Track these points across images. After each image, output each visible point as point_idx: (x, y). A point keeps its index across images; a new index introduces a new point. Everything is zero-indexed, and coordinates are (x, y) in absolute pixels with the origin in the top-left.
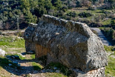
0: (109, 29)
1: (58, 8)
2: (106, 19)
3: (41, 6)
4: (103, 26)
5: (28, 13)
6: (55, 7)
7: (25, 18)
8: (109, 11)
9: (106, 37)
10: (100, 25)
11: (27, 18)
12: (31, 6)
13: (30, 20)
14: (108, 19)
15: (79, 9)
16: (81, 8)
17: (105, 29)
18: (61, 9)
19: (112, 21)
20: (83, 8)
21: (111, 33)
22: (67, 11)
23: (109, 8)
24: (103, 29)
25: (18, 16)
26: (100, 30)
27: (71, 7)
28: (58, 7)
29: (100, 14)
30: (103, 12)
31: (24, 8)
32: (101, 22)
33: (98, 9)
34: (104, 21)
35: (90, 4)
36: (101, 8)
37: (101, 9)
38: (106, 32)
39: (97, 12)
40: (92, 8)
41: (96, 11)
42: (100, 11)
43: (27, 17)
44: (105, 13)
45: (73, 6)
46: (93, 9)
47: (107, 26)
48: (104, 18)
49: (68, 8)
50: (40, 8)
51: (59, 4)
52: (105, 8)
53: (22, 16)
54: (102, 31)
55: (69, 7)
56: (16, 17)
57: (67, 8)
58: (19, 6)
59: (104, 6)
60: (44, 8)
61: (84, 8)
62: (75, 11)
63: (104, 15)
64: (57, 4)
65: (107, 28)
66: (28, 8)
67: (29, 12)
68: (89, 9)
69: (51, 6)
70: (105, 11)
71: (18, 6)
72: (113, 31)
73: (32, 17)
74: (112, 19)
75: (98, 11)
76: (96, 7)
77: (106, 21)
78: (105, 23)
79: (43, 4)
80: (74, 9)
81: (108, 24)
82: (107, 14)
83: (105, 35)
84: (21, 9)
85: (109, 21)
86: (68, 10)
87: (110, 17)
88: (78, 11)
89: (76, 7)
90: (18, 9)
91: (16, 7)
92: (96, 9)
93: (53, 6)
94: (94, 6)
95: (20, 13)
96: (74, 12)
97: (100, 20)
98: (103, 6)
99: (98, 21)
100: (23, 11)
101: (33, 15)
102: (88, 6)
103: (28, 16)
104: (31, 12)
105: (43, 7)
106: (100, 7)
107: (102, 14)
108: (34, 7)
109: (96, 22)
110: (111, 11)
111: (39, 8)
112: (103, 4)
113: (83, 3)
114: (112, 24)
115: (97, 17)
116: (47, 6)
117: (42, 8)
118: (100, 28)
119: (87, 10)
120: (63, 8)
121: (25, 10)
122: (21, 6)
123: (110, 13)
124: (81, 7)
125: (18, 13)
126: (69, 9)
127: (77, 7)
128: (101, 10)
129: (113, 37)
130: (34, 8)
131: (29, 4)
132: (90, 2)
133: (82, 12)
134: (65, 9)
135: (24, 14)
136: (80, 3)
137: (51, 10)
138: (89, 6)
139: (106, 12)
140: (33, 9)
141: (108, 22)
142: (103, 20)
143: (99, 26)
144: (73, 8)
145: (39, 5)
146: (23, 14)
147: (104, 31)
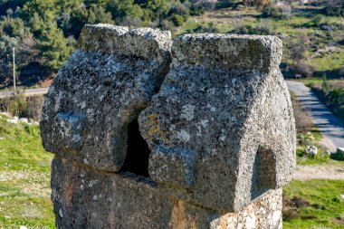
1: (155, 11)
2: (327, 49)
3: (95, 5)
4: (317, 75)
5: (48, 29)
6: (142, 7)
7: (37, 47)
8: (339, 22)
9: (335, 114)
10: (307, 70)
11: (46, 48)
12: (59, 7)
13: (57, 54)
14: (333, 48)
15: (226, 17)
16: (234, 13)
17: (325, 84)
18: (164, 16)
20: (244, 13)
22: (184, 24)
23: (335, 10)
24: (318, 83)
25: (14, 41)
26: (308, 89)
27: (200, 8)
28: (154, 7)
29: (305, 31)
30: (315, 26)
31: (36, 14)
32: (310, 61)
33: (297, 16)
34: (322, 55)
36: (307, 10)
37: (306, 14)
38: (334, 94)
39: (295, 26)
40: (273, 10)
41: (290, 22)
42: (305, 21)
43: (44, 43)
44: (321, 27)
45: (206, 6)
46: (279, 14)
47: (333, 74)
48: (321, 45)
49: (188, 11)
50: (93, 14)
52: (324, 12)
53: (30, 40)
54: (315, 91)
55: (192, 9)
56: (7, 43)
57: (184, 13)
58: (18, 8)
59: (319, 4)
60: (106, 12)
61: (244, 10)
62: (215, 21)
63: (318, 35)
66: (50, 14)
67: (53, 26)
68: (265, 16)
69: (130, 6)
70: (323, 19)
71: (14, 9)
73: (63, 45)
75: (298, 21)
76: (289, 8)
77: (329, 56)
78: (323, 65)
80: (210, 16)
81: (337, 67)
82: (332, 33)
83: (330, 108)
84: (25, 17)
85: (337, 55)
86: (190, 19)
88: (225, 21)
89: (218, 7)
90: (14, 16)
91: (10, 11)
92: (289, 14)
93: (137, 6)
94: (280, 4)
95: (22, 31)
96: (211, 24)
97: (306, 53)
98: (313, 4)
99: (301, 57)
100: (31, 25)
101: (66, 36)
102: (260, 4)
103: (48, 40)
104: (59, 27)
105: (102, 10)
106: (304, 7)
107: (311, 30)
108: (70, 10)
109: (290, 62)
111: (87, 14)
115: (295, 41)
116: (116, 7)
117: (99, 13)
118: (307, 82)
119: (258, 17)
120: (172, 11)
121: (38, 22)
122: (25, 7)
123: (341, 27)
124: (235, 7)
125: (15, 32)
126: (192, 15)
127: (221, 7)
128: (308, 17)
130: (71, 14)
133: (241, 25)
134: (177, 16)
135: (37, 34)
137: (128, 18)
138: (266, 6)
139: (326, 24)
140: (67, 15)
141: (334, 61)
142: (317, 54)
143: (304, 76)
144: (207, 13)
146: (31, 35)
147: (322, 92)
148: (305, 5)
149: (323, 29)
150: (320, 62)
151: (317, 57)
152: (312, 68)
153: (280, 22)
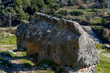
0: (99, 27)
1: (50, 6)
2: (97, 17)
3: (33, 4)
5: (20, 10)
6: (47, 5)
7: (17, 15)
8: (100, 10)
9: (97, 35)
10: (91, 23)
11: (19, 16)
12: (23, 4)
13: (23, 17)
14: (98, 17)
15: (70, 8)
16: (72, 7)
17: (95, 27)
18: (53, 8)
19: (102, 20)
20: (75, 7)
21: (102, 31)
22: (58, 10)
23: (99, 7)
24: (94, 27)
25: (10, 13)
26: (91, 28)
27: (63, 5)
28: (50, 5)
29: (91, 13)
30: (93, 11)
31: (17, 6)
32: (92, 21)
33: (89, 8)
34: (95, 19)
35: (81, 3)
37: (91, 8)
38: (97, 30)
39: (88, 11)
40: (83, 7)
41: (87, 10)
42: (91, 10)
43: (19, 14)
45: (65, 5)
46: (84, 8)
47: (98, 24)
48: (95, 16)
49: (59, 6)
50: (33, 6)
51: (51, 3)
52: (96, 7)
53: (15, 13)
54: (93, 29)
55: (61, 6)
56: (8, 14)
57: (58, 7)
58: (12, 4)
59: (95, 5)
60: (37, 6)
62: (67, 9)
63: (94, 14)
64: (49, 3)
65: (97, 26)
66: (21, 6)
67: (22, 10)
68: (80, 8)
69: (43, 4)
71: (10, 4)
72: (103, 29)
73: (24, 15)
74: (103, 18)
76: (87, 6)
77: (97, 20)
78: (95, 22)
79: (35, 2)
80: (65, 8)
81: (99, 22)
82: (98, 13)
83: (96, 33)
84: (14, 7)
85: (99, 19)
86: (60, 8)
87: (100, 16)
88: (70, 9)
89: (68, 5)
90: (10, 6)
91: (9, 5)
92: (87, 8)
93: (45, 4)
94: (85, 5)
95: (13, 11)
96: (66, 10)
97: (91, 19)
98: (93, 5)
99: (89, 20)
100: (15, 9)
101: (25, 12)
102: (79, 5)
104: (23, 10)
105: (35, 5)
106: (91, 6)
107: (92, 12)
108: (26, 5)
109: (87, 21)
110: (101, 10)
111: (31, 7)
112: (94, 3)
113: (74, 2)
114: (102, 22)
115: (88, 15)
116: (39, 5)
117: (35, 6)
118: (91, 26)
119: (78, 8)
120: (55, 6)
121: (17, 8)
122: (14, 4)
123: (100, 12)
124: (72, 5)
125: (11, 11)
126: (61, 7)
127: (69, 5)
128: (92, 9)
129: (104, 35)
130: (27, 6)
131: (21, 2)
132: (81, 2)
133: (74, 10)
134: (56, 8)
135: (17, 12)
136: (72, 2)
137: (43, 8)
138: (81, 5)
139: (96, 11)
140: (26, 7)
141: (98, 21)
142: (94, 19)
143: (90, 25)
144: (65, 7)
145: (31, 3)
146: (15, 12)
147: (94, 29)
148: (91, 5)
149: (96, 12)
150: (94, 21)
151: (94, 20)
152: (92, 23)
153: (84, 10)
